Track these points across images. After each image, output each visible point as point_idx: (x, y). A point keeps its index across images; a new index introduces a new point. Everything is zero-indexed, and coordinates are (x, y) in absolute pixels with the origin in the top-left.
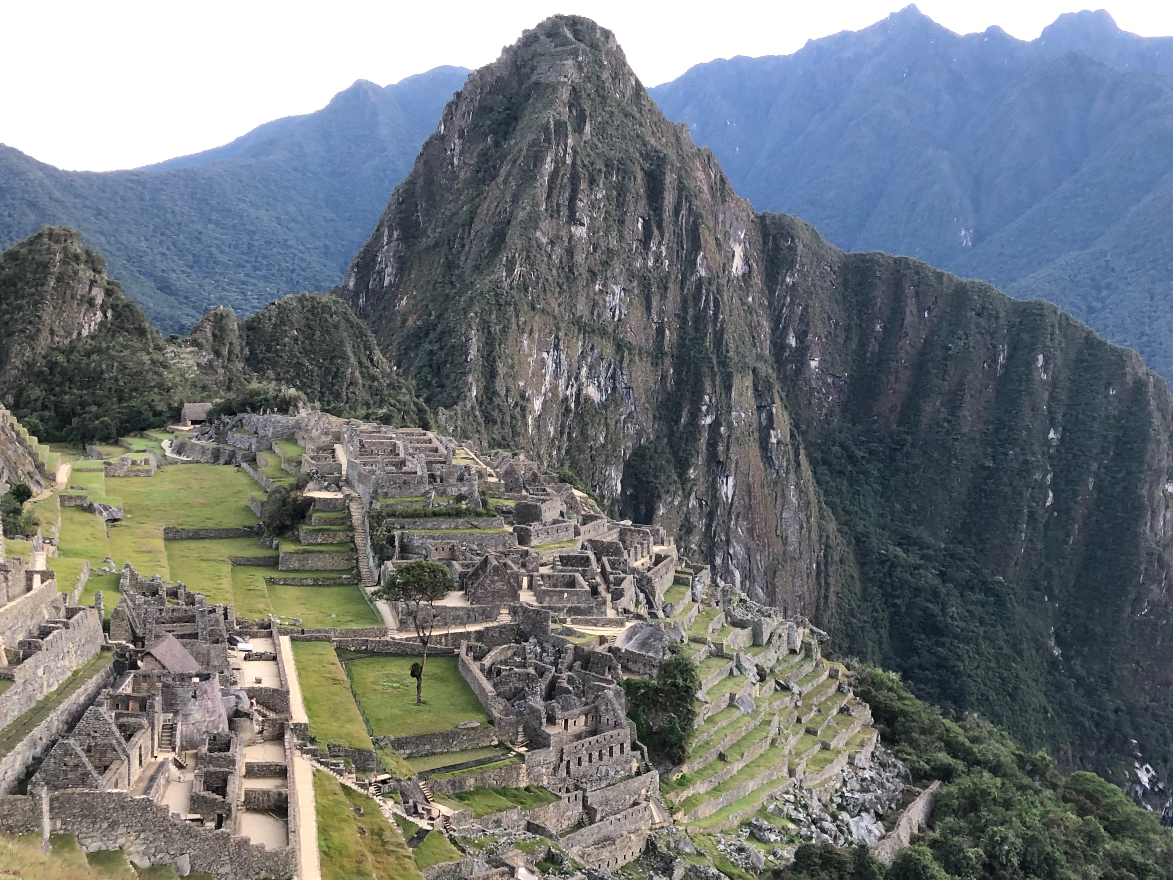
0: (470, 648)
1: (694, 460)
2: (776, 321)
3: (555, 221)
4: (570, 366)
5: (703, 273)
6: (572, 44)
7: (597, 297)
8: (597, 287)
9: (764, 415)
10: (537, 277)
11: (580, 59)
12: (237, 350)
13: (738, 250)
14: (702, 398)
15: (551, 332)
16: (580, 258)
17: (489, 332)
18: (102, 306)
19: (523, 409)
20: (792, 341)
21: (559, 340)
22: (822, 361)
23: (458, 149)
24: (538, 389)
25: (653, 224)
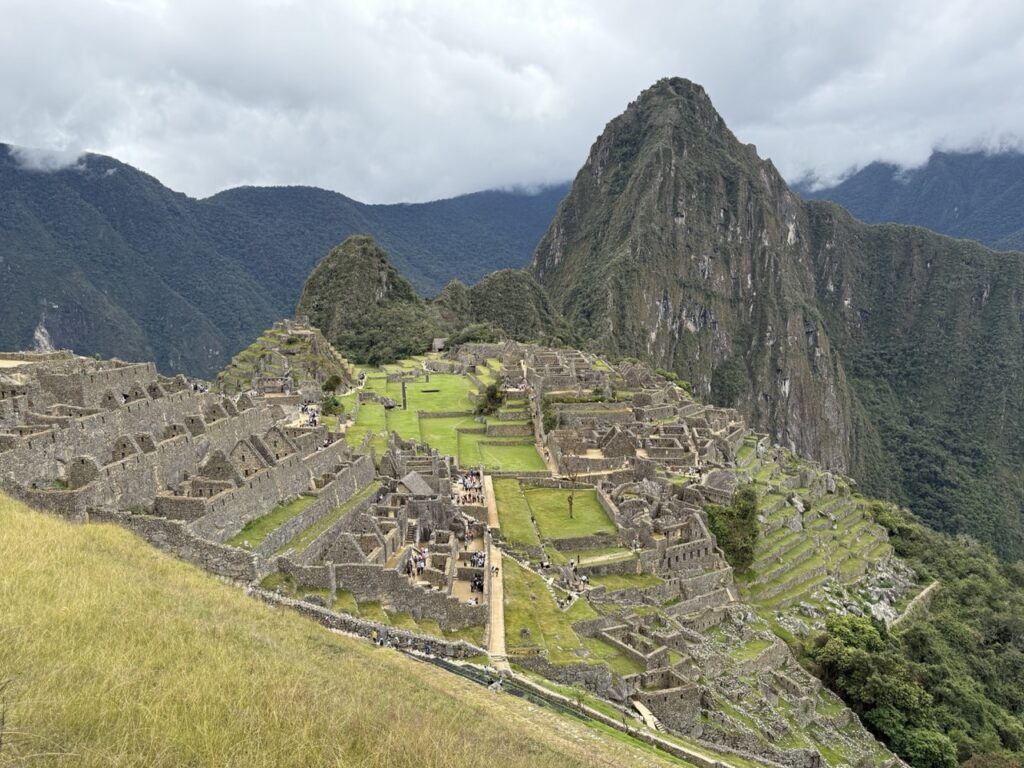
0: (604, 486)
1: (761, 369)
2: (819, 274)
3: (663, 216)
4: (675, 309)
5: (766, 244)
6: (674, 97)
7: (692, 264)
8: (693, 257)
9: (811, 339)
10: (652, 253)
11: (680, 106)
13: (791, 227)
14: (766, 329)
15: (662, 289)
16: (681, 239)
17: (621, 290)
18: (386, 282)
19: (644, 338)
20: (831, 288)
21: (667, 293)
22: (853, 300)
23: (600, 173)
24: (654, 325)
25: (731, 213)
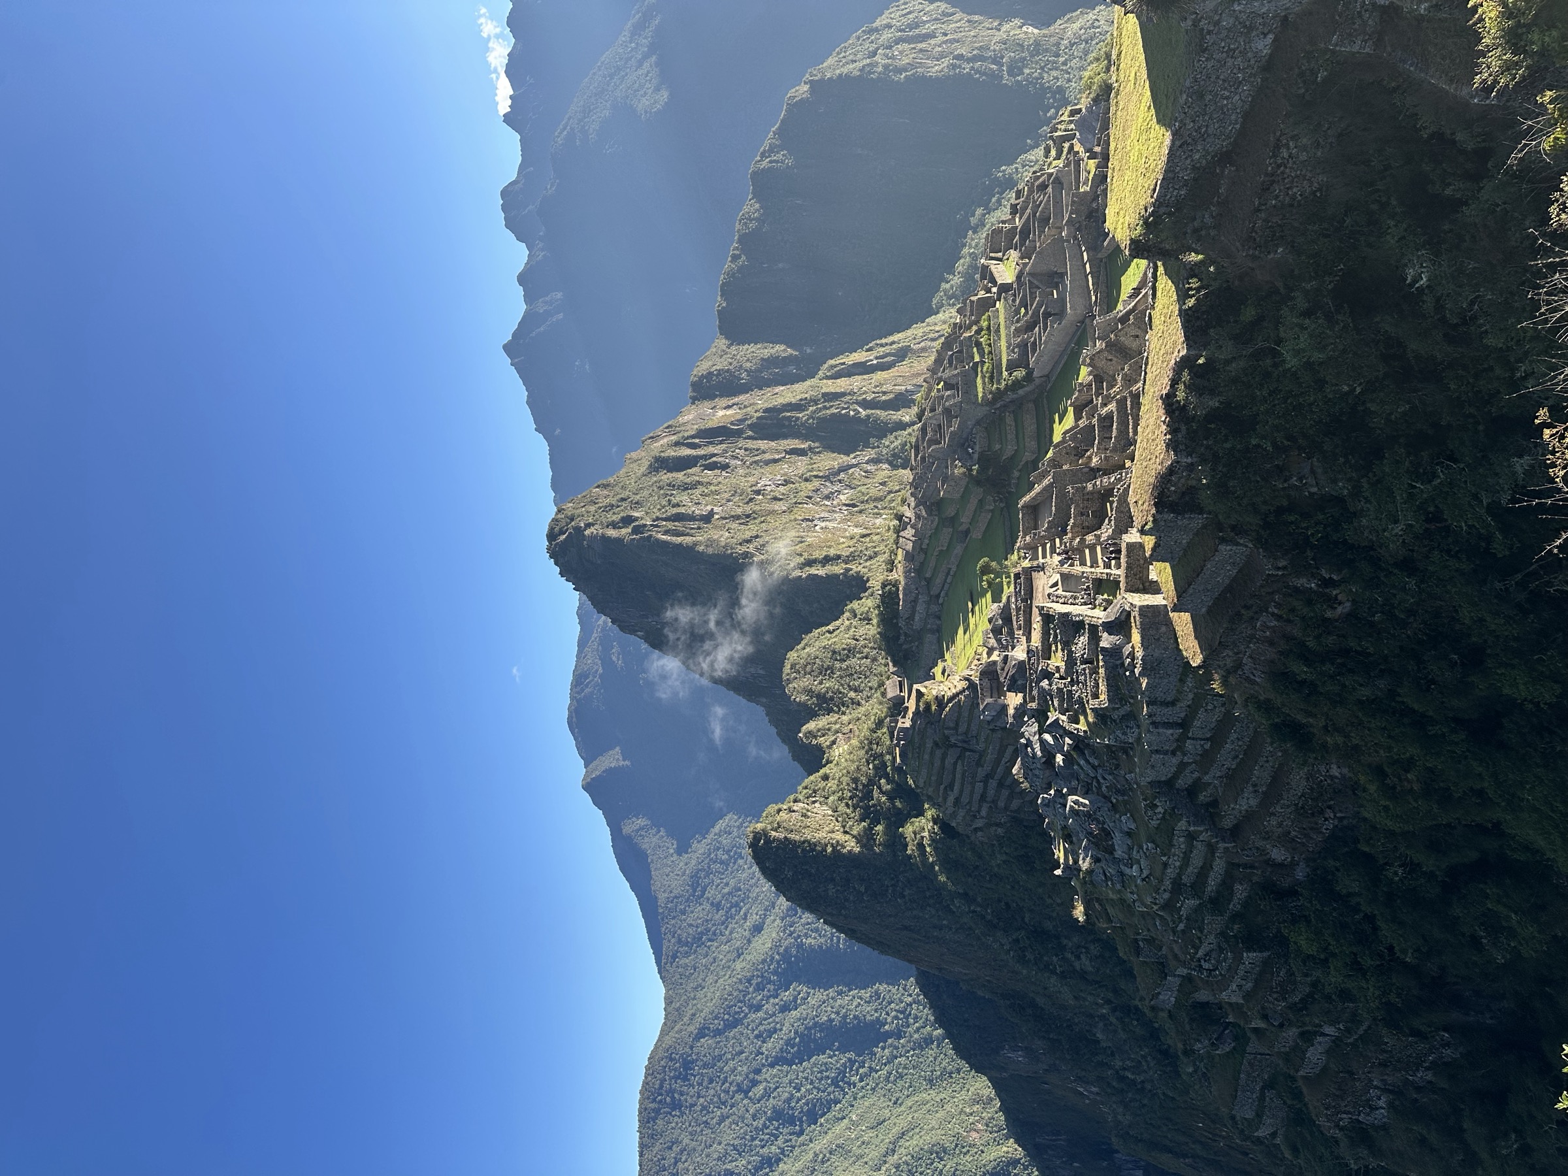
1: (895, 417)
4: (824, 511)
6: (570, 533)
7: (769, 497)
8: (761, 497)
9: (855, 370)
10: (757, 537)
11: (582, 525)
12: (833, 720)
13: (721, 413)
14: (845, 415)
16: (739, 511)
17: (802, 564)
18: (808, 804)
19: (864, 536)
21: (805, 519)
24: (846, 530)
25: (710, 461)
